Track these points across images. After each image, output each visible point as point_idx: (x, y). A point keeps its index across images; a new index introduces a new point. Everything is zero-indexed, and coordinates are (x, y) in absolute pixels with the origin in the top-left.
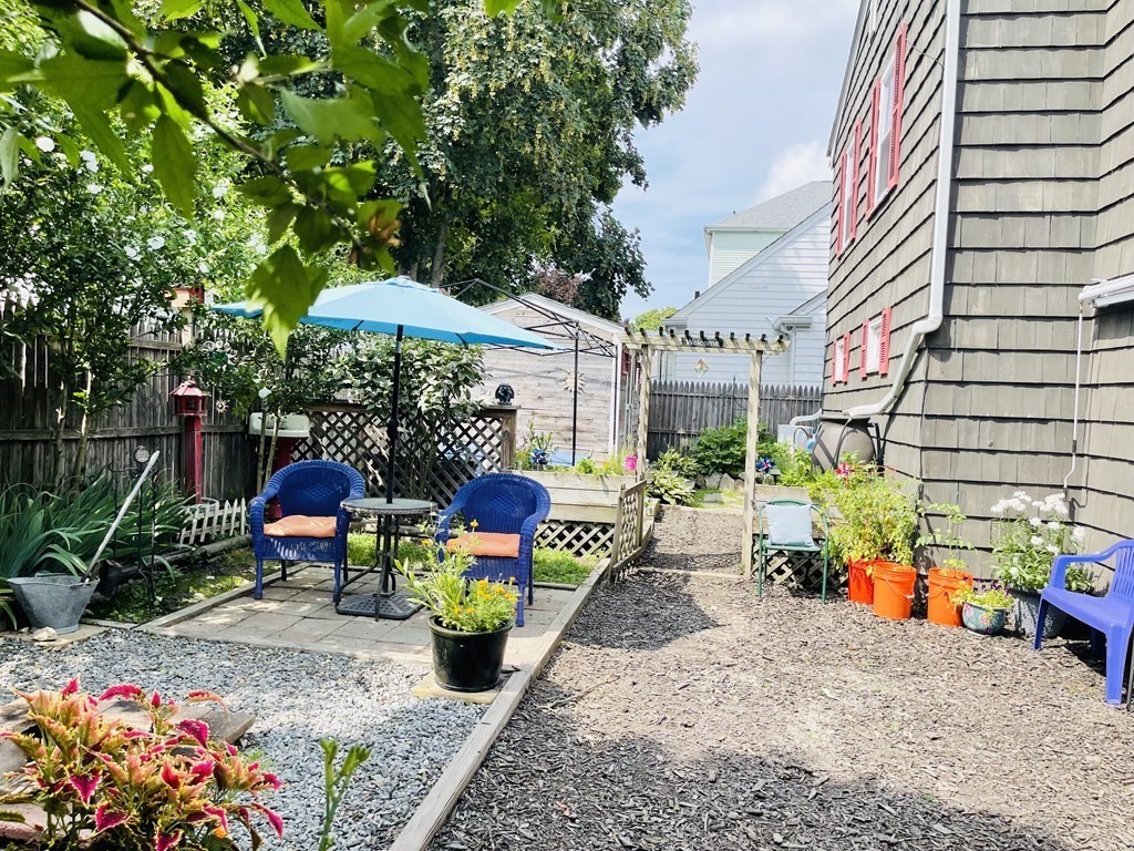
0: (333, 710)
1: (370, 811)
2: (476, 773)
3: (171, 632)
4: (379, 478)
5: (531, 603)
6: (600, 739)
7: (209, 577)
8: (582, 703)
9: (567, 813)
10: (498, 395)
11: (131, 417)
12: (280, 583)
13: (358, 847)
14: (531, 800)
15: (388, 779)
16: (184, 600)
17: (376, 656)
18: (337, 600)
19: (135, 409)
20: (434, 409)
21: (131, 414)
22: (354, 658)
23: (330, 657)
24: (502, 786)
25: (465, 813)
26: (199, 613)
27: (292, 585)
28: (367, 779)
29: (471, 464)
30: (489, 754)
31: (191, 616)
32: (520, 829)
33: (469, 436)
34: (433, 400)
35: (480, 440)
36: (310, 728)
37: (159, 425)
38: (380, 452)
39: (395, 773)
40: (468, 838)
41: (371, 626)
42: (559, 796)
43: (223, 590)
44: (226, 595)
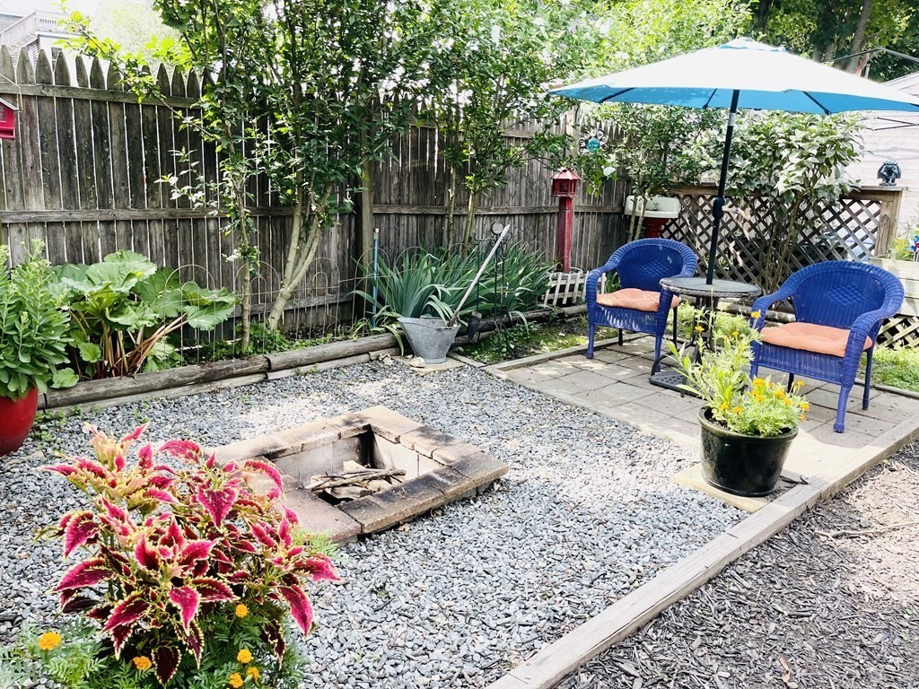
0: (589, 476)
1: (561, 593)
2: (697, 589)
3: (504, 376)
4: (740, 259)
5: (865, 406)
6: (879, 594)
7: (560, 334)
8: (879, 541)
9: (786, 678)
10: (880, 175)
11: (520, 198)
12: (617, 347)
13: (528, 628)
14: (750, 644)
15: (598, 565)
16: (532, 350)
17: (660, 433)
18: (655, 369)
19: (523, 192)
20: (793, 190)
21: (520, 194)
22: (636, 429)
23: (617, 424)
24: (721, 616)
25: (660, 631)
26: (536, 363)
27: (626, 351)
28: (580, 557)
29: (841, 250)
30: (724, 570)
31: (529, 365)
32: (716, 676)
33: (840, 220)
34: (792, 179)
35: (853, 224)
36: (560, 488)
37: (544, 205)
38: (743, 234)
39: (608, 561)
40: (648, 662)
41: (674, 401)
42: (788, 652)
43: (566, 346)
44: (565, 351)
